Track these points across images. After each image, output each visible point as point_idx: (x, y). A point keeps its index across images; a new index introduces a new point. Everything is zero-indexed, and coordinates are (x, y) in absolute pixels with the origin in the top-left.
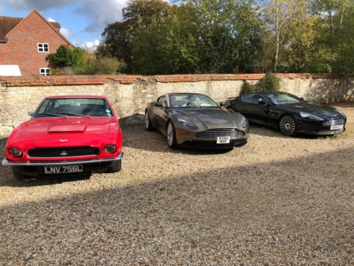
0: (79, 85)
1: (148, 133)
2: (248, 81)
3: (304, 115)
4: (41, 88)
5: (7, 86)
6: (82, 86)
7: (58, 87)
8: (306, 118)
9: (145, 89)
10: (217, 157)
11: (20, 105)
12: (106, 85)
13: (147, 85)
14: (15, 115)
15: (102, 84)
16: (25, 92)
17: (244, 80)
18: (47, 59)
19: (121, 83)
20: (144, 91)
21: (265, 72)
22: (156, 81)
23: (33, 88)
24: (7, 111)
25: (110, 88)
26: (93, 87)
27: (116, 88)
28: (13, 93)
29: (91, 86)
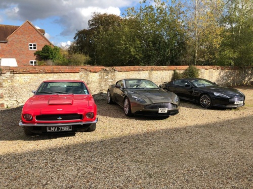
0: (63, 73)
1: (110, 106)
2: (177, 71)
3: (217, 94)
4: (36, 75)
5: (14, 74)
6: (64, 74)
7: (48, 74)
8: (218, 96)
9: (107, 76)
10: (159, 122)
11: (22, 86)
12: (81, 73)
13: (108, 73)
14: (18, 93)
15: (78, 72)
16: (26, 77)
17: (174, 70)
18: (35, 54)
19: (91, 72)
20: (106, 77)
21: (188, 65)
22: (115, 70)
23: (31, 75)
24: (13, 90)
25: (83, 75)
26: (72, 74)
27: (88, 75)
28: (18, 78)
29: (71, 74)
